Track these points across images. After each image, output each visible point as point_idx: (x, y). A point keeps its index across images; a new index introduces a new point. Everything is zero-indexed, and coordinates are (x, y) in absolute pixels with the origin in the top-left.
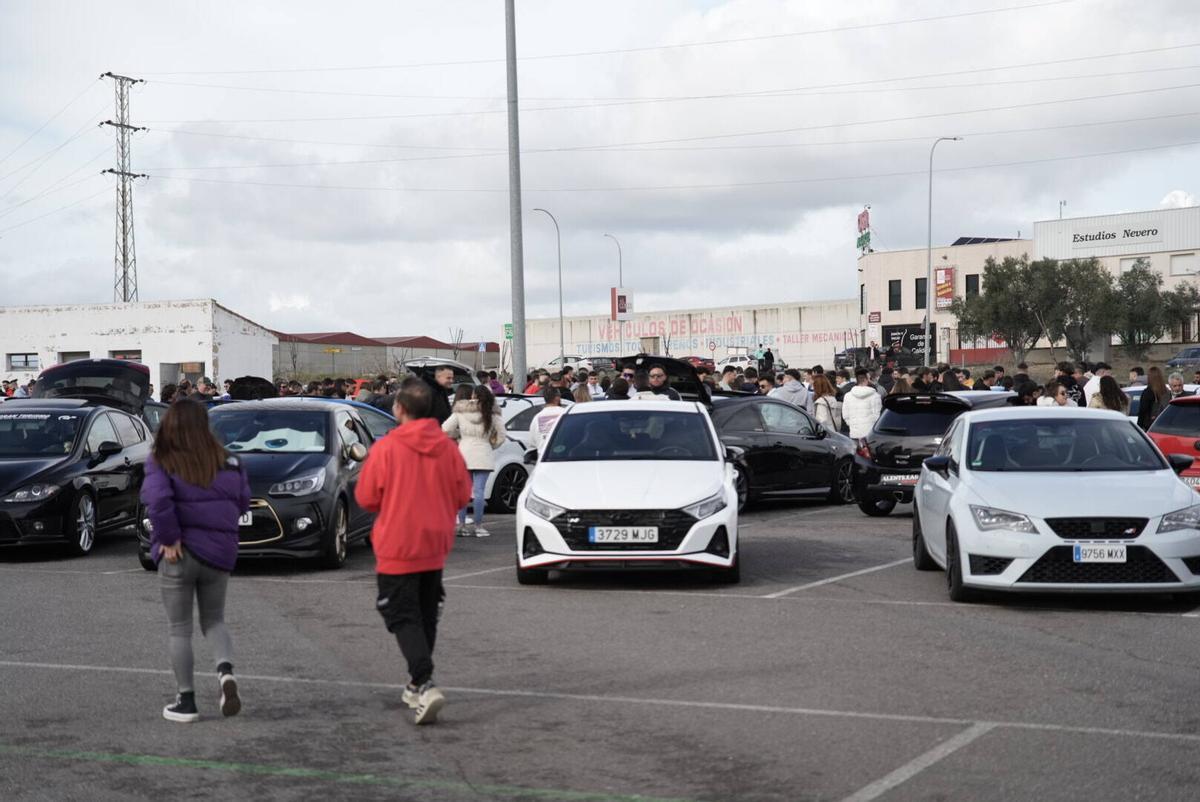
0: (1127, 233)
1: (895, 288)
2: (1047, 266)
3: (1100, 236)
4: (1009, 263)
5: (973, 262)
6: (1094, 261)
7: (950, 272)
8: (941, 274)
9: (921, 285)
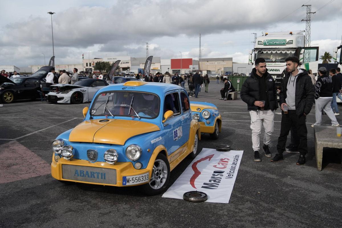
0: (113, 59)
1: (87, 64)
2: (104, 62)
3: (110, 59)
4: (100, 62)
5: (96, 61)
6: (109, 62)
7: (94, 62)
8: (93, 62)
9: (90, 64)
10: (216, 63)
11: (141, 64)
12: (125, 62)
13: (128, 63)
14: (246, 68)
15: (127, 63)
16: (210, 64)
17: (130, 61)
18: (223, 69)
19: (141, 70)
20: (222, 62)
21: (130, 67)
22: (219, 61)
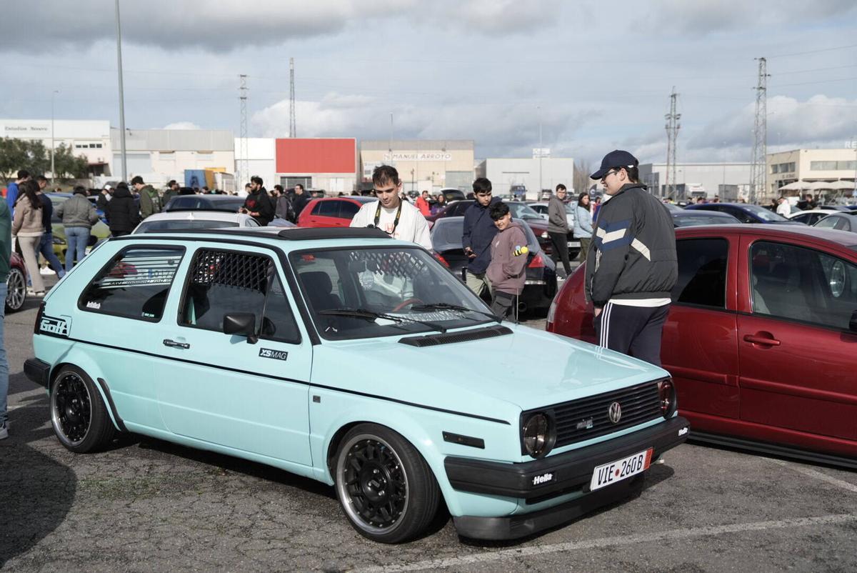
0: (33, 128)
3: (18, 129)
10: (420, 155)
11: (157, 153)
12: (88, 143)
13: (99, 146)
14: (528, 173)
15: (92, 146)
16: (400, 159)
17: (108, 142)
18: (443, 177)
19: (196, 175)
20: (441, 153)
21: (106, 162)
22: (429, 149)
